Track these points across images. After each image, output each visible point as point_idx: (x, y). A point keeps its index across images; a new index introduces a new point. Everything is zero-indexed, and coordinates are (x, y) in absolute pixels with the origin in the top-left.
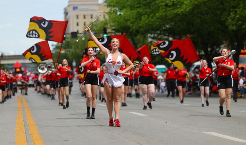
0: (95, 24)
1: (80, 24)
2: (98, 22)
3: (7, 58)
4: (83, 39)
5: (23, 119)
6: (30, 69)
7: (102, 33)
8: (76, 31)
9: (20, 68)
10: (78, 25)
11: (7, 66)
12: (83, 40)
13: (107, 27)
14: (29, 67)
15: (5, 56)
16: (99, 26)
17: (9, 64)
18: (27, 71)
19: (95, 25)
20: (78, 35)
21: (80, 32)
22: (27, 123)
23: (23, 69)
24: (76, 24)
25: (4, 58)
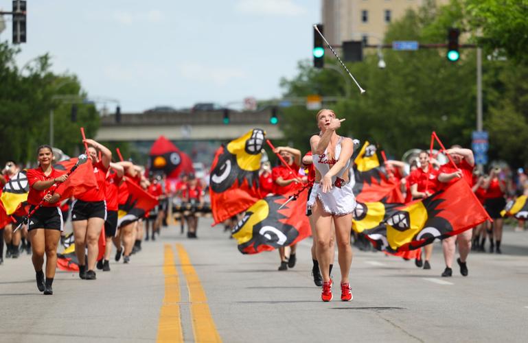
0: (422, 15)
1: (370, 16)
2: (434, 11)
3: (134, 120)
4: (382, 64)
5: (180, 322)
6: (207, 159)
7: (444, 46)
8: (357, 37)
9: (167, 157)
10: (365, 19)
11: (133, 149)
12: (382, 68)
13: (461, 26)
14: (204, 152)
15: (129, 116)
16: (434, 23)
17: (139, 143)
18: (197, 165)
19: (422, 21)
20: (366, 51)
21: (371, 42)
22: (194, 333)
23: (175, 159)
24: (359, 16)
25: (123, 120)
